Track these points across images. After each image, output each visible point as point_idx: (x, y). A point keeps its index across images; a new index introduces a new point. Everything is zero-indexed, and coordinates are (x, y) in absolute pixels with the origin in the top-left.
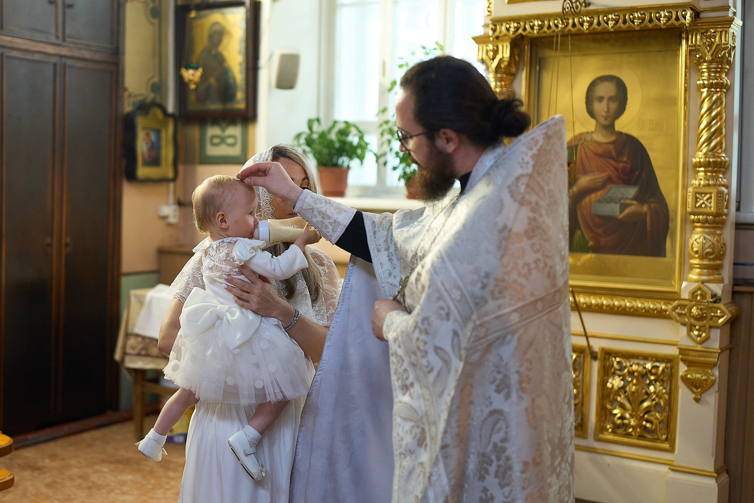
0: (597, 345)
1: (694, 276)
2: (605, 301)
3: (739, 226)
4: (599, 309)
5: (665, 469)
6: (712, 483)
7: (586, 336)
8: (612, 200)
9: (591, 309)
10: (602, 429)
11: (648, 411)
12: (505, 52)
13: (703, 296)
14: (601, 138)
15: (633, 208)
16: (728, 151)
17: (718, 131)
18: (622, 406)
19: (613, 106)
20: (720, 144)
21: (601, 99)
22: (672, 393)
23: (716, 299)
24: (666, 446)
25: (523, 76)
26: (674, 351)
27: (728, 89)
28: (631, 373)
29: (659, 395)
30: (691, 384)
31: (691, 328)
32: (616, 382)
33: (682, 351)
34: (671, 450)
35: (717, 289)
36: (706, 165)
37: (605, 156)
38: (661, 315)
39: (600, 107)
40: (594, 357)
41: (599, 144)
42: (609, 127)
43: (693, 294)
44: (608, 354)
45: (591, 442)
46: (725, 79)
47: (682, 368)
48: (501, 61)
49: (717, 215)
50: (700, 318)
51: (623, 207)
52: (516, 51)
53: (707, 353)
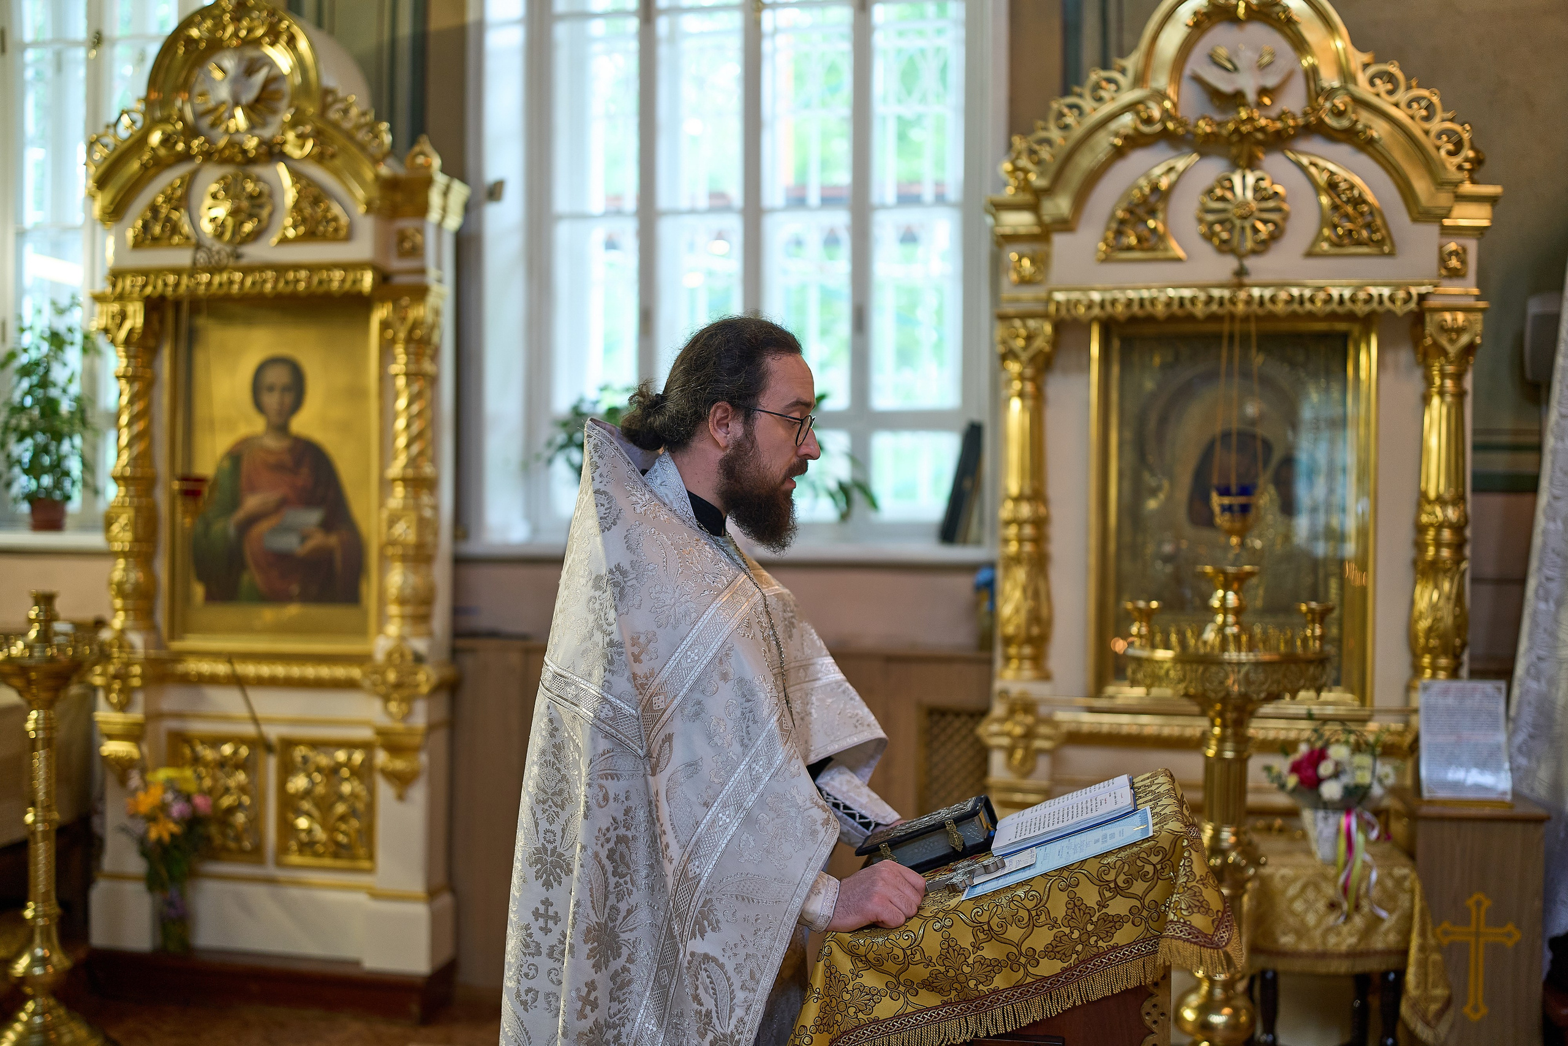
0: (273, 733)
1: (393, 629)
2: (280, 670)
3: (459, 561)
4: (272, 683)
5: (362, 898)
6: (421, 910)
7: (255, 720)
8: (287, 529)
9: (261, 682)
10: (283, 849)
11: (343, 818)
12: (136, 318)
13: (402, 656)
14: (272, 443)
15: (318, 539)
16: (434, 461)
17: (420, 435)
18: (308, 815)
19: (289, 399)
20: (421, 453)
21: (271, 389)
22: (372, 791)
23: (419, 659)
24: (365, 864)
25: (166, 352)
26: (365, 734)
27: (433, 381)
28: (319, 770)
29: (354, 795)
30: (392, 776)
31: (386, 699)
32: (299, 783)
33: (381, 732)
34: (370, 871)
35: (420, 645)
36: (404, 480)
37: (278, 467)
38: (350, 685)
39: (271, 400)
40: (269, 748)
41: (269, 451)
42: (281, 428)
43: (390, 655)
44: (289, 744)
45: (271, 870)
46: (428, 366)
47: (381, 757)
48: (131, 331)
49: (420, 546)
50: (398, 686)
51: (304, 538)
52: (155, 317)
53: (411, 732)
